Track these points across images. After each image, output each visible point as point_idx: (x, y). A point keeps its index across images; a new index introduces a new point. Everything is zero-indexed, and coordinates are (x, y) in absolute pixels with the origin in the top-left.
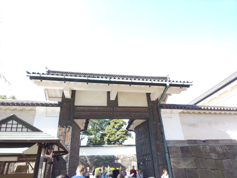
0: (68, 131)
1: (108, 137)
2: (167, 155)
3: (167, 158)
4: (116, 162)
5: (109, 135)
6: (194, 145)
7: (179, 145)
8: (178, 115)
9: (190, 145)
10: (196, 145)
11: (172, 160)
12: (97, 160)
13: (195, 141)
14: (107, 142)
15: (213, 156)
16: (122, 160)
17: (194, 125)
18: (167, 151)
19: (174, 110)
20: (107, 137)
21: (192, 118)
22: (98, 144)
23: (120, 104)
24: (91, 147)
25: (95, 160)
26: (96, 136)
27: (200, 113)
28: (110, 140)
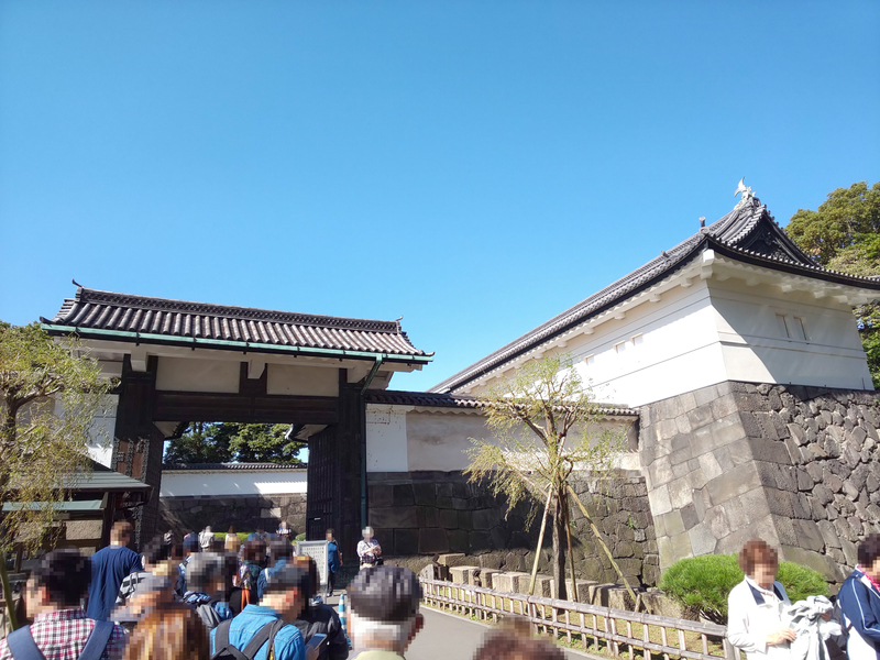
0: (141, 452)
1: (245, 437)
2: (363, 503)
3: (363, 508)
4: (263, 515)
5: (246, 430)
6: (425, 481)
7: (391, 483)
8: (404, 417)
9: (416, 482)
10: (429, 481)
11: (370, 511)
12: (200, 509)
13: (429, 474)
14: (238, 454)
15: (458, 503)
16: (285, 510)
17: (435, 440)
18: (363, 495)
19: (396, 408)
20: (240, 437)
21: (433, 424)
22: (206, 461)
23: (271, 391)
24: (180, 468)
25: (193, 511)
26: (200, 433)
27: (453, 414)
28: (249, 448)
